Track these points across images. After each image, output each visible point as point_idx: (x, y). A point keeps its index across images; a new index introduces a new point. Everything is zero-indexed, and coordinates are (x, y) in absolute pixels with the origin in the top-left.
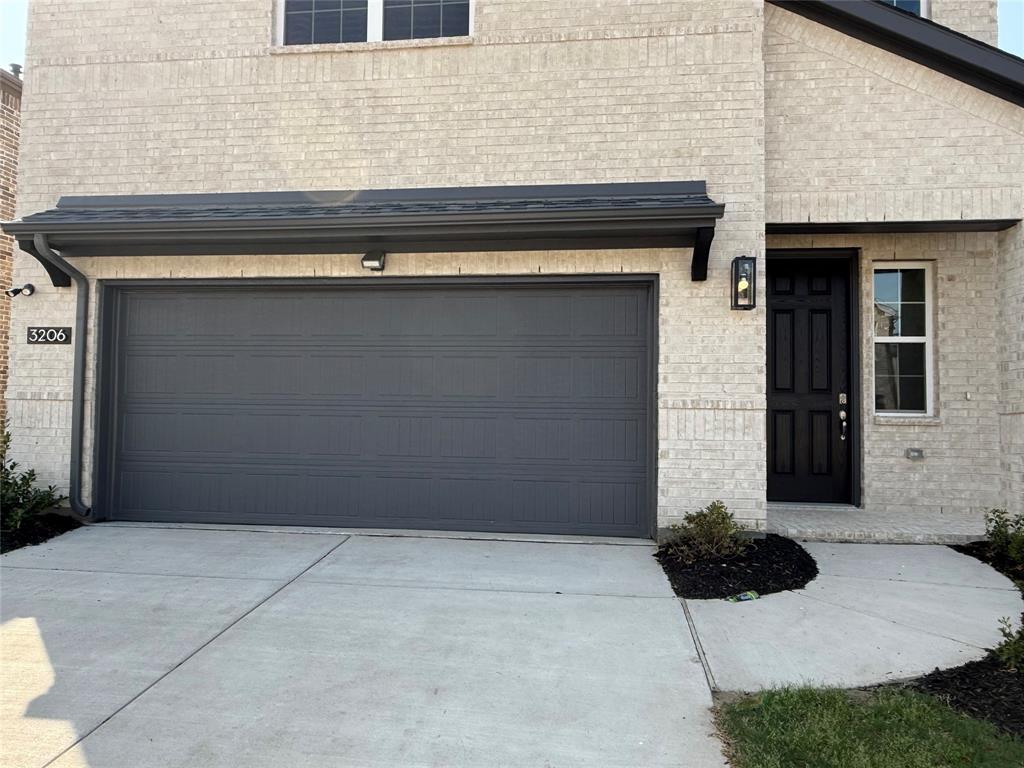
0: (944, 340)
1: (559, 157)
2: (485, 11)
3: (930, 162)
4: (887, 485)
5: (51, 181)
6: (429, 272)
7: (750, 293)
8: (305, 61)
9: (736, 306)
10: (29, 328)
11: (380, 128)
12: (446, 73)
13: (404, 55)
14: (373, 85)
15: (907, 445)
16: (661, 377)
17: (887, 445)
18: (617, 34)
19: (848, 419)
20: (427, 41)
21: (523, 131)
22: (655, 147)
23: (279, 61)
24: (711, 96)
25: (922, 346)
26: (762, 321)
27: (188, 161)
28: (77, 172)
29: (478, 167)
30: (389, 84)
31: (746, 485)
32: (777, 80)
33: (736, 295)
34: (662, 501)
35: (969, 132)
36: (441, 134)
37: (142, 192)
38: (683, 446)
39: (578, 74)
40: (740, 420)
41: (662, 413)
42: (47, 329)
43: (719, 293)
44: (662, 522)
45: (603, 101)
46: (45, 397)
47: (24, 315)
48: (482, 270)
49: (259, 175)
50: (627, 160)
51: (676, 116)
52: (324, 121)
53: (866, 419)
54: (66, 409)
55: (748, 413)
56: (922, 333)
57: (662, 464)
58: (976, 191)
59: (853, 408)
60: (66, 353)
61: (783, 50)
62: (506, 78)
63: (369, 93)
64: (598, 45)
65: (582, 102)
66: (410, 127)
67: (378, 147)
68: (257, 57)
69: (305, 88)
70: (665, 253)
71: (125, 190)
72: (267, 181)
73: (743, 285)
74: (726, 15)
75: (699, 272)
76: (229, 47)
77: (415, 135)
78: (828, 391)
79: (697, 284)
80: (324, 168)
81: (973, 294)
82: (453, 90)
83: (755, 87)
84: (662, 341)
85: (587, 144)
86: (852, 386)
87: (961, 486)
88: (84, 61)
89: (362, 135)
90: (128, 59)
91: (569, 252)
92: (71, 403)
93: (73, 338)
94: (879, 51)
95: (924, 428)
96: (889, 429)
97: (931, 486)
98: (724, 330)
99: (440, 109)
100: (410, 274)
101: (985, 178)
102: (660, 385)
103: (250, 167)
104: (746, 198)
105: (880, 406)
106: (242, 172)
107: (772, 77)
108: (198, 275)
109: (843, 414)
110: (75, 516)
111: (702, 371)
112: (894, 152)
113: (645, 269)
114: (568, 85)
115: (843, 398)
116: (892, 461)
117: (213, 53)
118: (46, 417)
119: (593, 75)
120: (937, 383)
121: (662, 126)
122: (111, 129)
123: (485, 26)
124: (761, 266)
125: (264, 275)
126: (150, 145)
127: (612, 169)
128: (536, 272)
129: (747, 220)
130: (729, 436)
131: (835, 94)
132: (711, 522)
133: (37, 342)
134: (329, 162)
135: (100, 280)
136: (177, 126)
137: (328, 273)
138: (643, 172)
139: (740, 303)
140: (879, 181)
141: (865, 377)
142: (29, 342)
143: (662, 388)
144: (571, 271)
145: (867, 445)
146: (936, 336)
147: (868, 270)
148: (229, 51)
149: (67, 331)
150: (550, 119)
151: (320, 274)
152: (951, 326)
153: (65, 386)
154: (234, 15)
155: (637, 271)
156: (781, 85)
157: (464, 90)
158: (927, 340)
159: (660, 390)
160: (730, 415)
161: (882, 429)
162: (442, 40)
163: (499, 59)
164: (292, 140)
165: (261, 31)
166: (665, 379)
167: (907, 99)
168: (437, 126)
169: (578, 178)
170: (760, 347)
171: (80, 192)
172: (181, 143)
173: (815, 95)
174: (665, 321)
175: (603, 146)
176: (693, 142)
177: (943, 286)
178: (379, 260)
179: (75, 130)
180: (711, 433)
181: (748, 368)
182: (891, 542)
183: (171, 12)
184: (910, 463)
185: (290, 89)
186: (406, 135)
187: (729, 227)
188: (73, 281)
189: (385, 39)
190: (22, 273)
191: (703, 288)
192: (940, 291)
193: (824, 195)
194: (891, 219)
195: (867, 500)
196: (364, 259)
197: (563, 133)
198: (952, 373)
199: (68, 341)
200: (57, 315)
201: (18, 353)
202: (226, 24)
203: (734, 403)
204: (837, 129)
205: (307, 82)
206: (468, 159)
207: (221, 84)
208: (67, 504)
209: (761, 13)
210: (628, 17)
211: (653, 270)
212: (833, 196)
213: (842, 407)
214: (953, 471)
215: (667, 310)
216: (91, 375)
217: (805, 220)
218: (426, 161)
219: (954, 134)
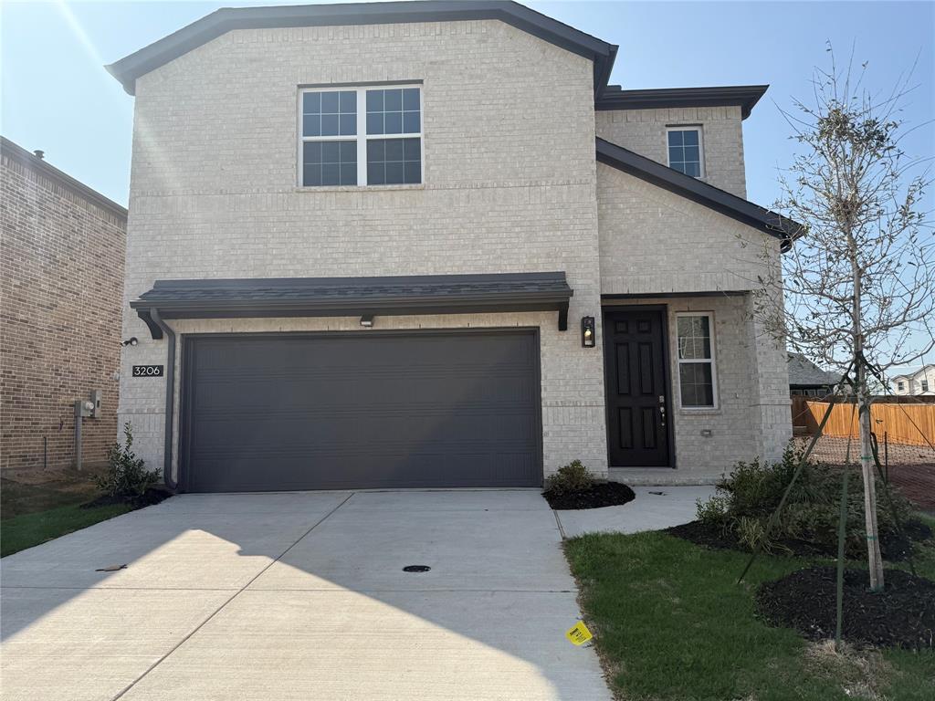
0: (721, 361)
1: (478, 258)
2: (431, 168)
3: (697, 257)
4: (691, 454)
5: (148, 270)
6: (401, 327)
7: (592, 337)
8: (318, 196)
9: (584, 345)
10: (134, 367)
11: (368, 239)
12: (408, 206)
13: (382, 194)
14: (363, 213)
15: (702, 428)
16: (542, 388)
17: (689, 428)
18: (511, 185)
19: (666, 412)
20: (396, 186)
21: (457, 242)
22: (535, 251)
23: (302, 196)
24: (567, 222)
25: (709, 364)
26: (600, 354)
27: (242, 257)
28: (167, 265)
29: (430, 263)
30: (373, 212)
31: (595, 451)
32: (608, 209)
33: (584, 338)
34: (546, 462)
35: (719, 240)
36: (406, 243)
37: (211, 277)
38: (557, 429)
39: (489, 208)
40: (589, 412)
41: (544, 409)
42: (146, 367)
43: (575, 337)
44: (546, 475)
45: (504, 224)
46: (146, 411)
47: (129, 358)
48: (434, 326)
49: (290, 267)
50: (518, 259)
51: (547, 234)
52: (332, 234)
53: (675, 412)
54: (161, 419)
55: (594, 408)
56: (709, 357)
57: (545, 440)
58: (725, 274)
59: (668, 404)
60: (161, 383)
61: (610, 190)
62: (445, 210)
63: (361, 217)
64: (500, 191)
65: (492, 225)
66: (387, 238)
67: (368, 250)
68: (287, 193)
69: (319, 213)
70: (542, 314)
71: (200, 277)
72: (296, 271)
73: (588, 333)
74: (575, 173)
75: (563, 326)
76: (268, 186)
77: (390, 244)
78: (652, 394)
79: (561, 332)
80: (333, 264)
81: (737, 332)
82: (413, 216)
83: (592, 216)
84: (542, 366)
85: (495, 250)
86: (667, 391)
87: (736, 452)
88: (171, 193)
89: (357, 242)
90: (201, 192)
91: (486, 314)
92: (164, 416)
93: (165, 372)
94: (666, 192)
95: (711, 417)
96: (690, 418)
97: (718, 453)
98: (578, 360)
99: (405, 227)
100: (389, 328)
101: (729, 266)
102: (543, 392)
103: (284, 262)
104: (590, 281)
105: (685, 403)
106: (279, 265)
107: (604, 207)
108: (251, 330)
109: (662, 409)
110: (167, 489)
111: (567, 384)
112: (677, 251)
113: (532, 324)
114: (483, 215)
115: (662, 399)
116: (693, 438)
117: (258, 190)
118: (146, 426)
119: (497, 208)
120: (718, 388)
121: (539, 239)
122: (190, 237)
123: (431, 178)
124: (599, 321)
125: (295, 330)
126: (216, 247)
127: (510, 265)
128: (467, 326)
129: (590, 294)
130: (584, 422)
131: (641, 217)
132: (573, 471)
133: (140, 376)
134: (335, 259)
135: (182, 335)
136: (234, 236)
137: (337, 329)
138: (528, 266)
139: (587, 343)
140: (668, 268)
141: (674, 385)
142: (134, 375)
143: (543, 394)
144: (488, 325)
145: (677, 428)
146: (716, 359)
147: (673, 318)
148: (269, 189)
149: (161, 368)
150: (472, 235)
151: (332, 329)
152: (725, 352)
153: (159, 403)
154: (271, 167)
155: (526, 325)
156: (609, 211)
157: (419, 216)
158: (712, 360)
159: (542, 396)
160: (584, 409)
161: (686, 418)
162: (405, 186)
163: (441, 198)
164: (311, 246)
165: (290, 177)
166: (545, 389)
167: (683, 220)
168: (404, 238)
169: (490, 270)
170: (600, 369)
171: (168, 277)
172: (237, 247)
173: (630, 217)
174: (544, 355)
175: (505, 251)
176: (557, 249)
177: (720, 327)
178: (370, 320)
179: (165, 238)
180: (573, 421)
181: (594, 381)
182: (685, 485)
183: (229, 163)
184: (704, 439)
185: (309, 213)
186: (384, 244)
187: (579, 298)
188: (165, 334)
189: (368, 184)
190: (128, 330)
191: (565, 335)
192: (717, 330)
193: (636, 277)
194: (676, 291)
195: (678, 464)
196: (362, 320)
197: (480, 243)
198: (727, 381)
199: (161, 374)
200: (153, 357)
201: (126, 383)
202: (266, 172)
203: (586, 402)
204: (643, 237)
205: (320, 210)
206: (423, 259)
207: (264, 209)
208: (162, 482)
209: (595, 173)
210: (517, 174)
211: (537, 324)
212: (642, 277)
213: (661, 405)
214: (731, 443)
215: (545, 348)
216: (177, 396)
217: (626, 292)
218: (397, 260)
219: (711, 241)
